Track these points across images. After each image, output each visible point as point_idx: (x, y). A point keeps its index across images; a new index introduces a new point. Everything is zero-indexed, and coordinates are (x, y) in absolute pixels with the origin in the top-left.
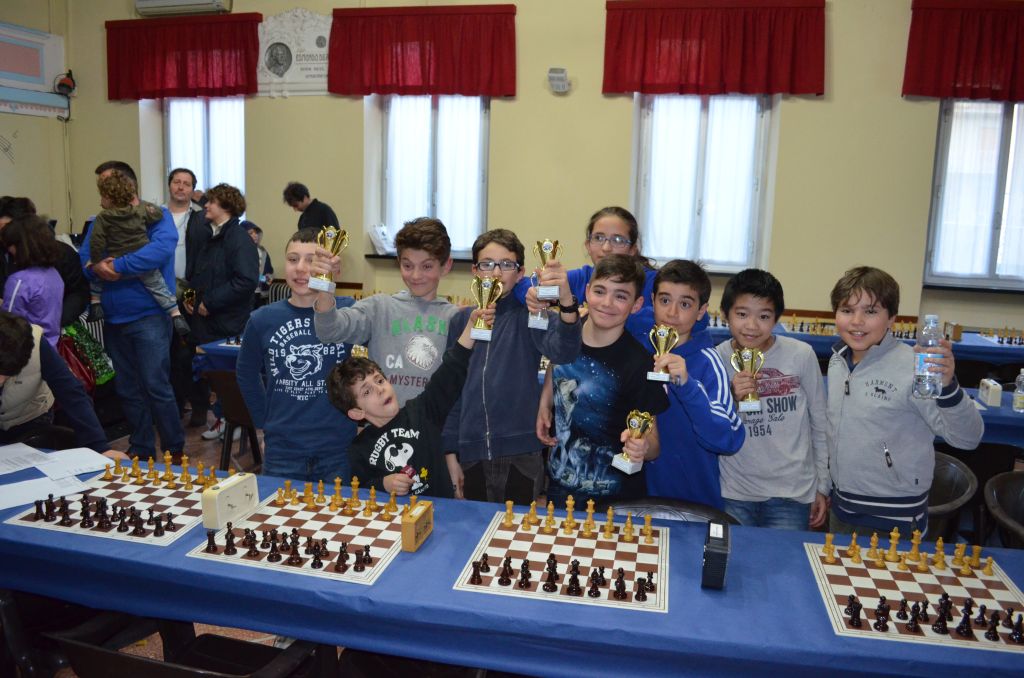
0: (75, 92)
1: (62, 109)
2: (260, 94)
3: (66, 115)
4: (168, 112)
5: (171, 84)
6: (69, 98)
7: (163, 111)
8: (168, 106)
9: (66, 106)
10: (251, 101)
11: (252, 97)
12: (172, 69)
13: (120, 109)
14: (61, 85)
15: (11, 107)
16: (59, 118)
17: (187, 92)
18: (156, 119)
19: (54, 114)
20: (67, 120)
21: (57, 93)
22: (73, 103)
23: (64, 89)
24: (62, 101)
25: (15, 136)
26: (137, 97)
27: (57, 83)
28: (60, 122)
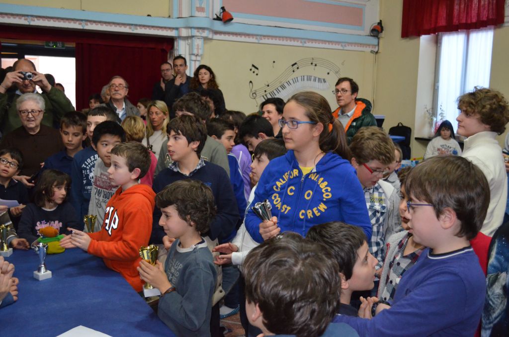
0: (383, 35)
1: (374, 46)
2: (506, 25)
3: (376, 50)
4: (441, 43)
5: (442, 22)
6: (379, 38)
7: (437, 43)
8: (441, 39)
9: (376, 43)
10: (499, 31)
11: (500, 27)
12: (443, 13)
13: (408, 43)
14: (373, 30)
15: (342, 46)
16: (372, 52)
17: (452, 28)
18: (432, 49)
19: (369, 49)
20: (377, 53)
21: (371, 36)
22: (381, 41)
23: (375, 33)
24: (374, 41)
25: (343, 64)
26: (419, 34)
27: (371, 29)
28: (372, 54)
